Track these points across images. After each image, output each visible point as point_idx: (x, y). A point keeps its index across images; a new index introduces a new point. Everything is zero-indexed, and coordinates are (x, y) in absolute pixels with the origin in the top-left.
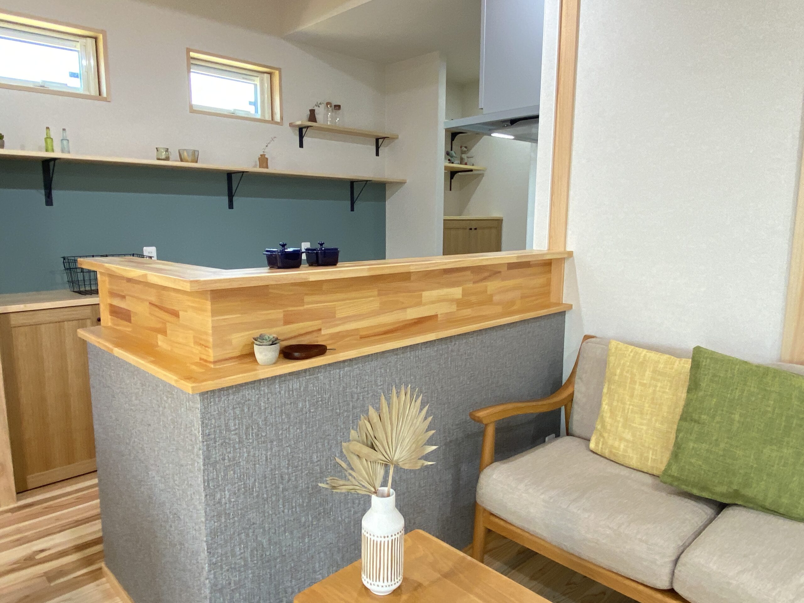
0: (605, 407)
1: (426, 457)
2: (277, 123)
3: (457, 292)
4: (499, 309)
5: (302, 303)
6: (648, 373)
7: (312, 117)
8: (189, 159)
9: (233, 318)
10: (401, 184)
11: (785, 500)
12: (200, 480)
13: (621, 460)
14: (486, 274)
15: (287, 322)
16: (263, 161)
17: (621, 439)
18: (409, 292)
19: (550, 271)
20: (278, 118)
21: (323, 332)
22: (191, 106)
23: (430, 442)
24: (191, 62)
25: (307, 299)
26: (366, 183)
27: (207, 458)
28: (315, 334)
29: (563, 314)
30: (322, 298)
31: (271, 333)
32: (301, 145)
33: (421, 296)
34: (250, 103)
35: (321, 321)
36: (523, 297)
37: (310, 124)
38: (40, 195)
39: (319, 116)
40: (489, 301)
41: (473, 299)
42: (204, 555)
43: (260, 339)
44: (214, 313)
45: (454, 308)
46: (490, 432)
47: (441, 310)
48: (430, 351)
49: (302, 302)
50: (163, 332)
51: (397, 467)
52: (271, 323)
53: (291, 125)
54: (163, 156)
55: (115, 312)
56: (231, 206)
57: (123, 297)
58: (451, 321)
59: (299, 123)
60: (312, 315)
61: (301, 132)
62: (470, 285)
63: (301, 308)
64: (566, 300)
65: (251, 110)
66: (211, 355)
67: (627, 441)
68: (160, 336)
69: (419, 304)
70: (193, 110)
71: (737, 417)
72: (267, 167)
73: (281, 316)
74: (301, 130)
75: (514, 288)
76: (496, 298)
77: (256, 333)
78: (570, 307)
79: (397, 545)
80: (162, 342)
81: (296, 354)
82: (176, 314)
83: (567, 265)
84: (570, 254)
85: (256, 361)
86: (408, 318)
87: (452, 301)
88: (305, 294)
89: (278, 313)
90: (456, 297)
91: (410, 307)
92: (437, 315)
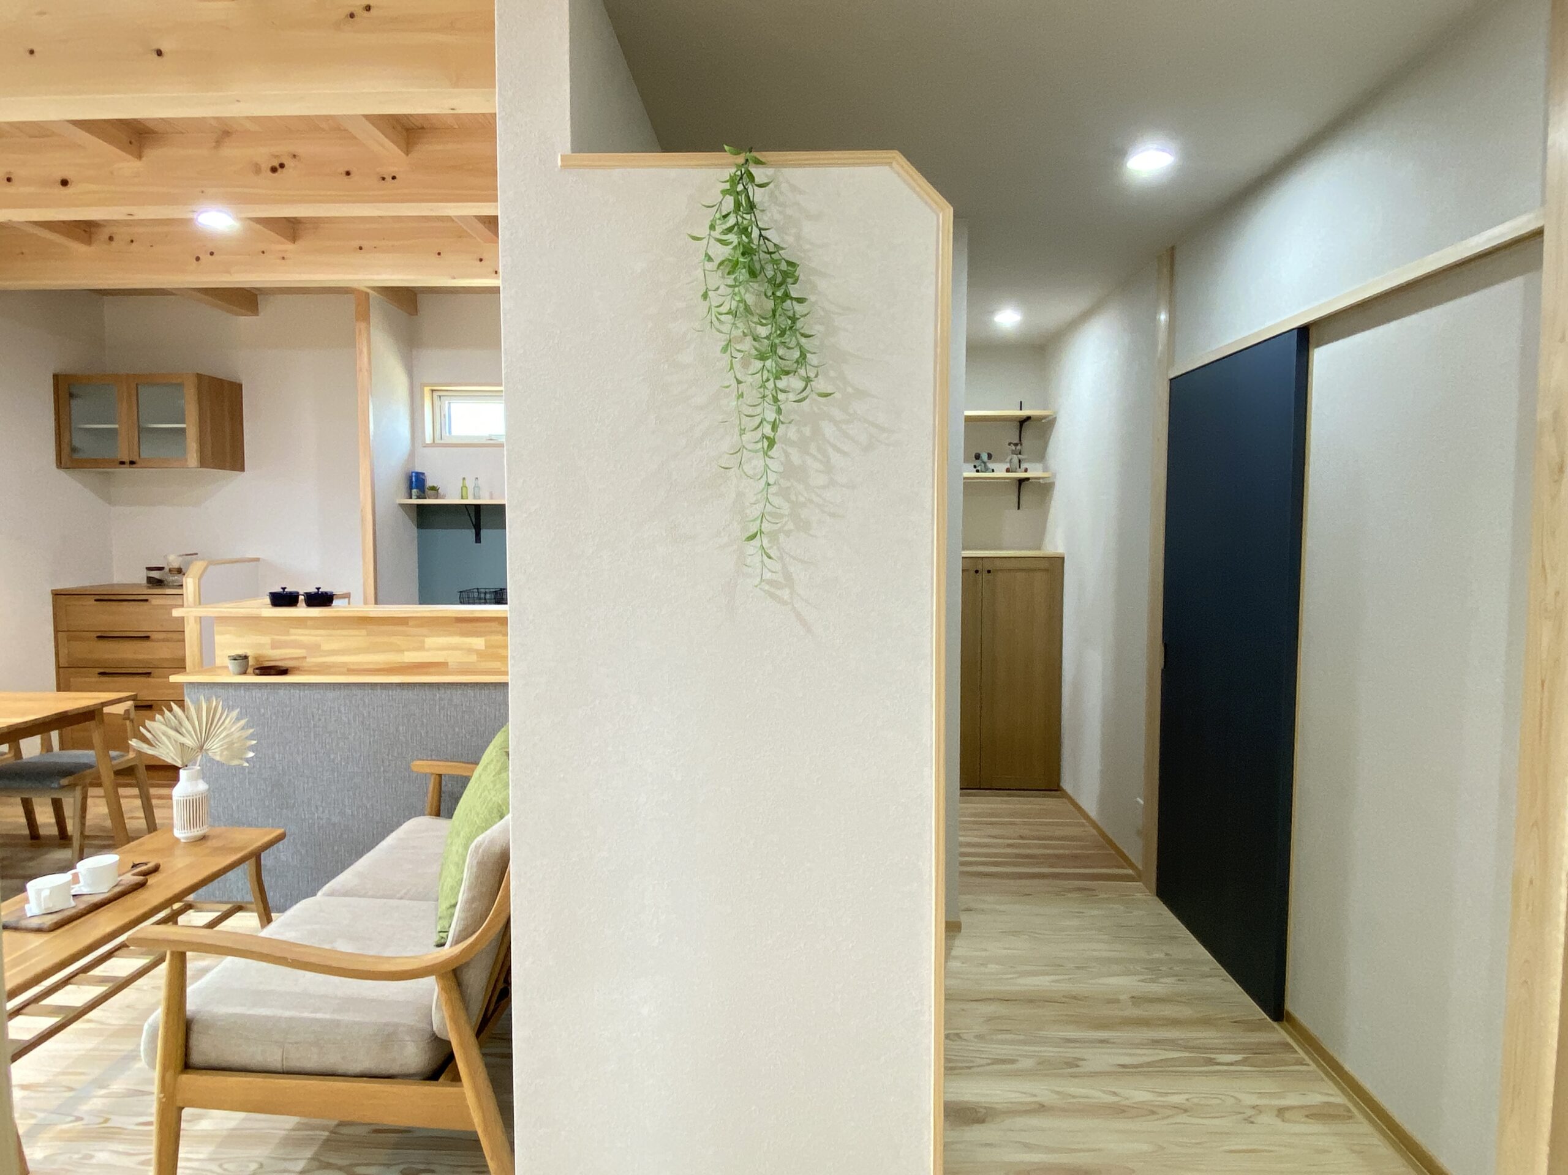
3: (479, 643)
5: (288, 634)
18: (408, 636)
30: (307, 632)
33: (423, 642)
46: (432, 785)
47: (454, 658)
63: (287, 638)
69: (421, 648)
86: (406, 661)
87: (470, 651)
88: (291, 628)
89: (266, 640)
90: (475, 647)
91: (408, 650)
92: (447, 663)
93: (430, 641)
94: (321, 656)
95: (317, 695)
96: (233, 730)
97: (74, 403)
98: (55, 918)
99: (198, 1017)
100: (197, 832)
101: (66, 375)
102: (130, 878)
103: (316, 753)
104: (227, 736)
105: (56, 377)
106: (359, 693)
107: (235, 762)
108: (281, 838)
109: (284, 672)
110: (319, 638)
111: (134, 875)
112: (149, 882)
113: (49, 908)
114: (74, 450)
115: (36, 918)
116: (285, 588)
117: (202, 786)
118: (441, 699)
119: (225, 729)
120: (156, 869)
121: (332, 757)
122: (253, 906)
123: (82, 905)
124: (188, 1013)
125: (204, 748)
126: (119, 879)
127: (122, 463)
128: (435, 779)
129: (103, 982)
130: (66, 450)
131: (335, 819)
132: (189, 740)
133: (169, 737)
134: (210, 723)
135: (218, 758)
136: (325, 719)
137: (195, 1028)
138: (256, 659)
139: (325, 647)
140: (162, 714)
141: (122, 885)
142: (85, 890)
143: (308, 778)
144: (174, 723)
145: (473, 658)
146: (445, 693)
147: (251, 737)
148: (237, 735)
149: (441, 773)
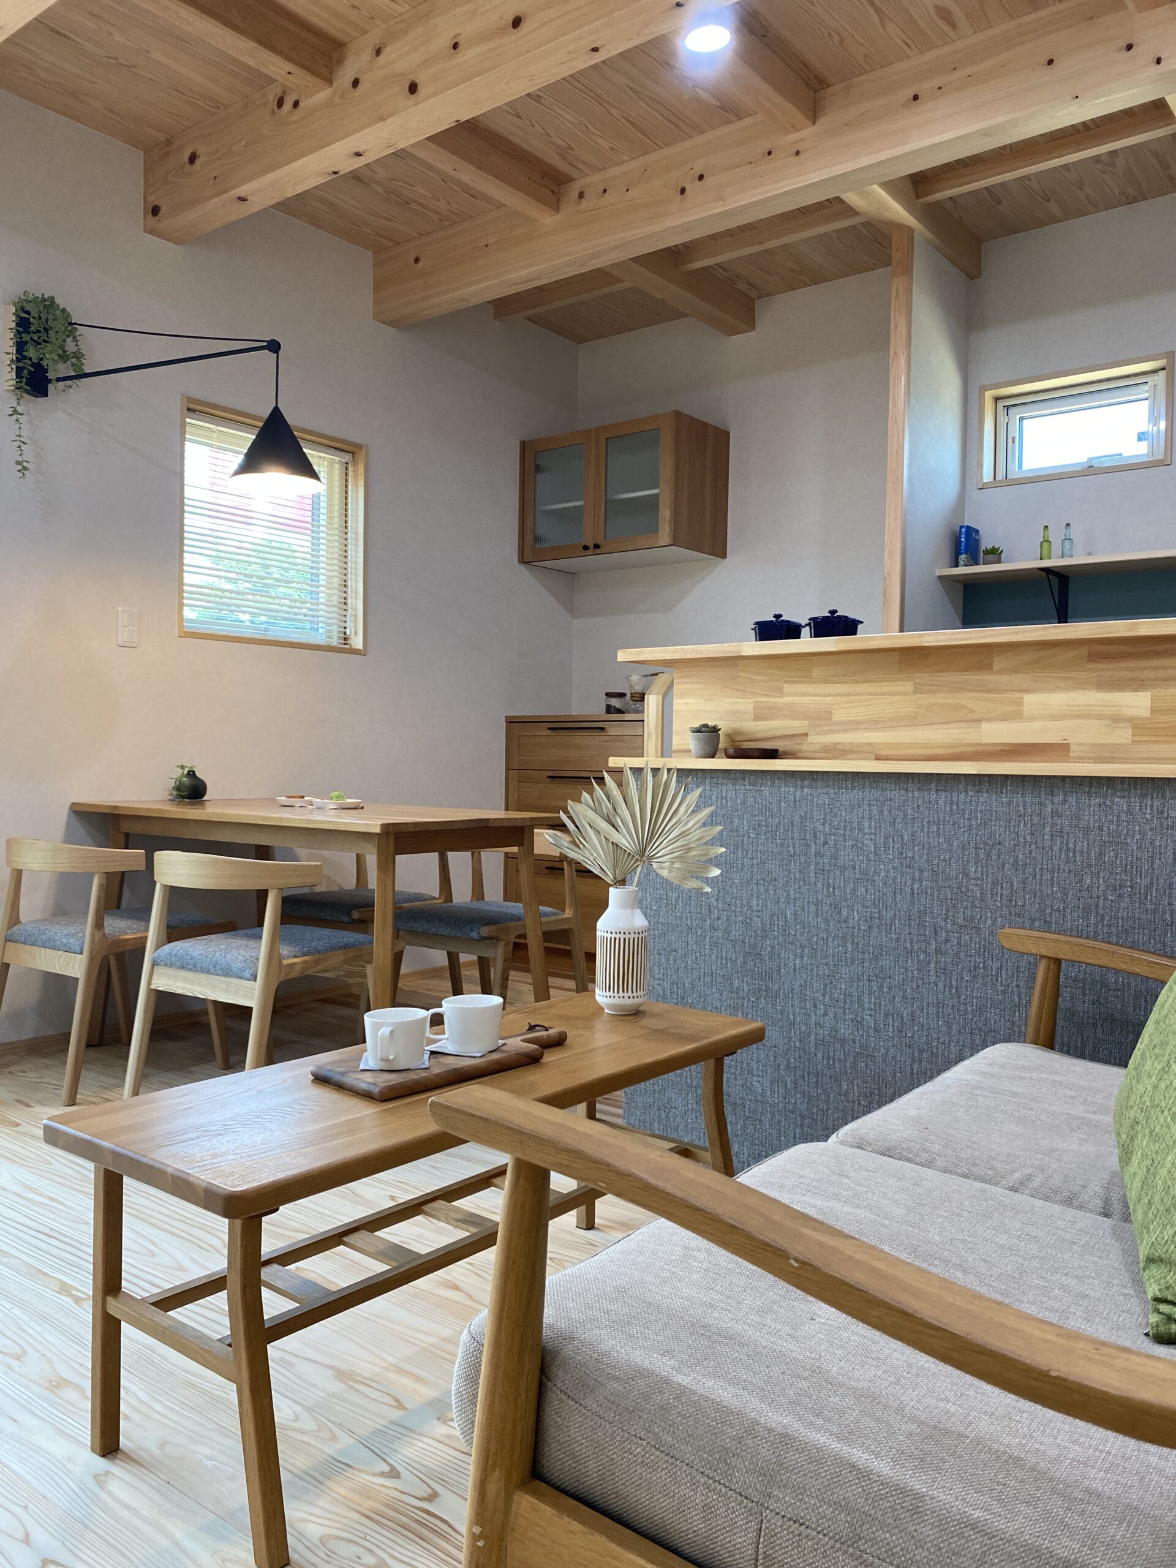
3: (1133, 702)
5: (780, 692)
15: (759, 716)
18: (989, 691)
21: (810, 739)
25: (787, 688)
28: (798, 740)
30: (809, 689)
33: (1020, 703)
35: (806, 722)
63: (779, 700)
69: (1016, 715)
73: (750, 707)
86: (985, 740)
87: (1117, 720)
88: (786, 682)
89: (745, 704)
90: (1130, 712)
91: (990, 720)
92: (1068, 745)
93: (1033, 701)
94: (832, 732)
95: (823, 795)
96: (690, 824)
97: (539, 476)
98: (394, 1079)
99: (568, 1351)
100: (627, 999)
101: (532, 441)
102: (517, 1044)
103: (818, 903)
104: (682, 835)
105: (523, 444)
106: (896, 795)
107: (693, 884)
108: (756, 1037)
109: (772, 754)
110: (829, 700)
111: (523, 1041)
112: (545, 1059)
113: (386, 1060)
114: (537, 539)
115: (368, 1074)
116: (781, 616)
117: (639, 921)
118: (1055, 814)
119: (678, 822)
120: (559, 1042)
121: (844, 913)
122: (707, 1156)
123: (438, 1068)
124: (546, 1332)
125: (647, 853)
126: (501, 1042)
127: (586, 548)
128: (1048, 969)
129: (465, 1222)
130: (529, 538)
131: (844, 1030)
132: (625, 837)
133: (598, 832)
134: (656, 812)
135: (664, 873)
136: (835, 841)
137: (561, 1379)
138: (730, 736)
139: (839, 715)
140: (591, 793)
141: (503, 1052)
142: (450, 1048)
143: (803, 947)
144: (607, 807)
145: (1124, 735)
146: (1065, 802)
147: (718, 840)
148: (696, 835)
149: (1061, 956)
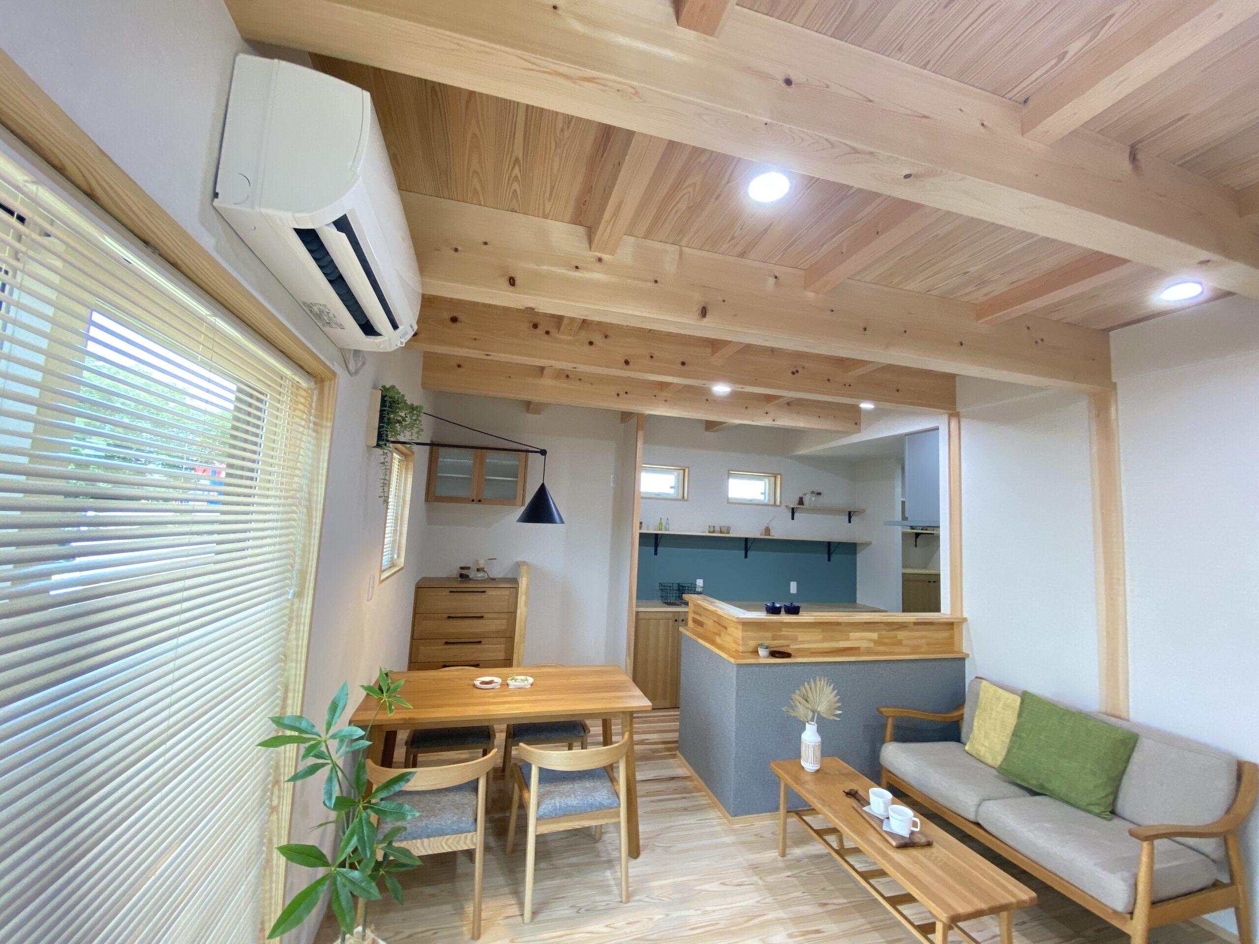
0: (975, 724)
1: (837, 716)
2: (778, 506)
3: (874, 635)
4: (908, 650)
6: (1001, 705)
7: (801, 502)
8: (725, 531)
9: (750, 634)
10: (868, 544)
11: (1073, 795)
12: (734, 703)
13: (982, 759)
14: (896, 627)
15: (773, 639)
16: (767, 531)
17: (983, 745)
18: (840, 633)
19: (953, 629)
20: (778, 502)
21: (791, 647)
22: (728, 499)
23: (839, 708)
24: (729, 475)
25: (783, 629)
26: (839, 544)
27: (737, 693)
28: (787, 647)
29: (963, 659)
30: (791, 630)
31: (767, 643)
32: (793, 518)
33: (848, 635)
34: (762, 493)
35: (789, 641)
36: (928, 644)
37: (799, 506)
38: (652, 550)
39: (806, 500)
40: (899, 643)
41: (886, 641)
42: (733, 738)
43: (761, 645)
44: (743, 630)
45: (872, 645)
46: (890, 722)
47: (863, 645)
48: (853, 667)
49: (780, 631)
50: (719, 635)
51: (819, 714)
52: (767, 639)
53: (786, 506)
54: (712, 530)
55: (695, 621)
56: (746, 556)
57: (700, 615)
58: (869, 652)
59: (792, 506)
60: (785, 638)
61: (793, 511)
62: (884, 633)
63: (781, 634)
64: (965, 650)
65: (762, 497)
66: (741, 649)
67: (986, 747)
68: (717, 637)
69: (848, 639)
70: (729, 502)
71: (1042, 738)
72: (769, 535)
73: (771, 636)
74: (793, 509)
75: (922, 638)
76: (904, 642)
77: (760, 642)
78: (968, 655)
79: (816, 748)
80: (718, 640)
81: (777, 655)
82: (726, 628)
83: (964, 626)
84: (965, 620)
85: (758, 655)
86: (840, 647)
90: (873, 639)
92: (860, 648)
93: (852, 635)
94: (797, 644)
101: (434, 442)
104: (828, 701)
109: (789, 655)
119: (827, 697)
127: (473, 500)
130: (432, 490)
135: (824, 716)
139: (800, 639)
